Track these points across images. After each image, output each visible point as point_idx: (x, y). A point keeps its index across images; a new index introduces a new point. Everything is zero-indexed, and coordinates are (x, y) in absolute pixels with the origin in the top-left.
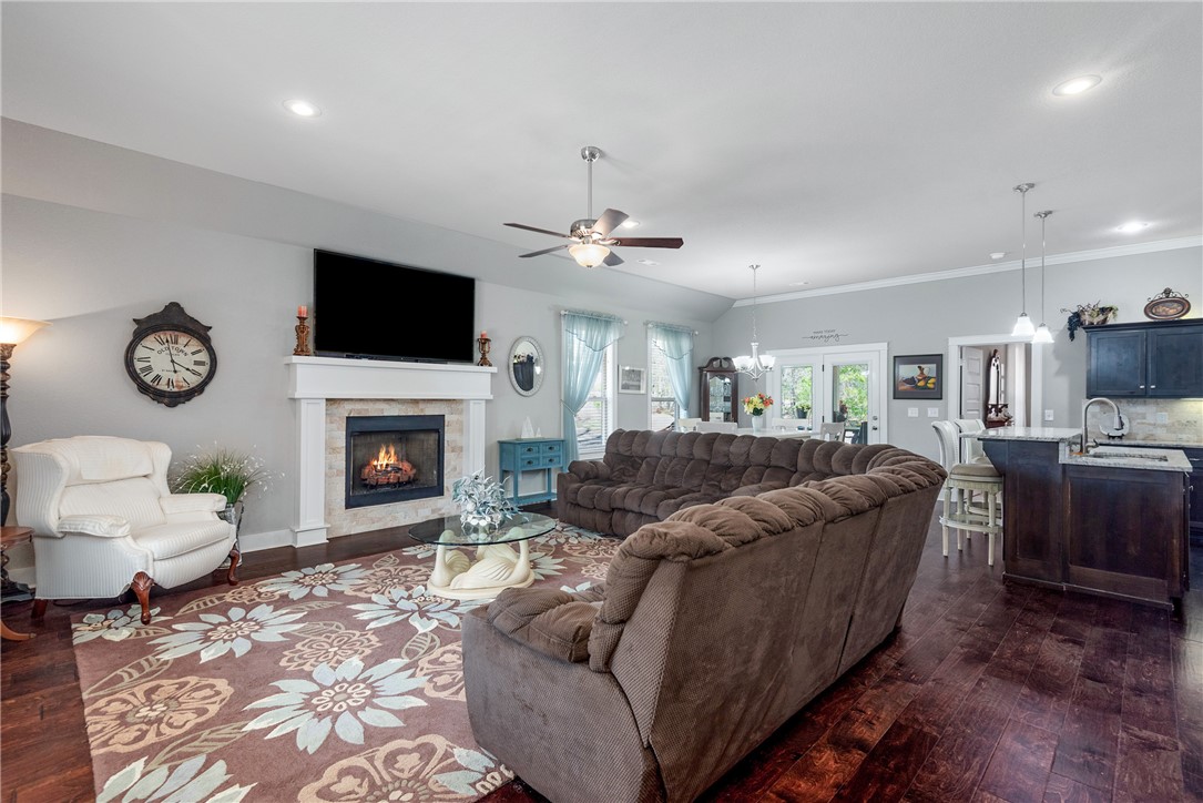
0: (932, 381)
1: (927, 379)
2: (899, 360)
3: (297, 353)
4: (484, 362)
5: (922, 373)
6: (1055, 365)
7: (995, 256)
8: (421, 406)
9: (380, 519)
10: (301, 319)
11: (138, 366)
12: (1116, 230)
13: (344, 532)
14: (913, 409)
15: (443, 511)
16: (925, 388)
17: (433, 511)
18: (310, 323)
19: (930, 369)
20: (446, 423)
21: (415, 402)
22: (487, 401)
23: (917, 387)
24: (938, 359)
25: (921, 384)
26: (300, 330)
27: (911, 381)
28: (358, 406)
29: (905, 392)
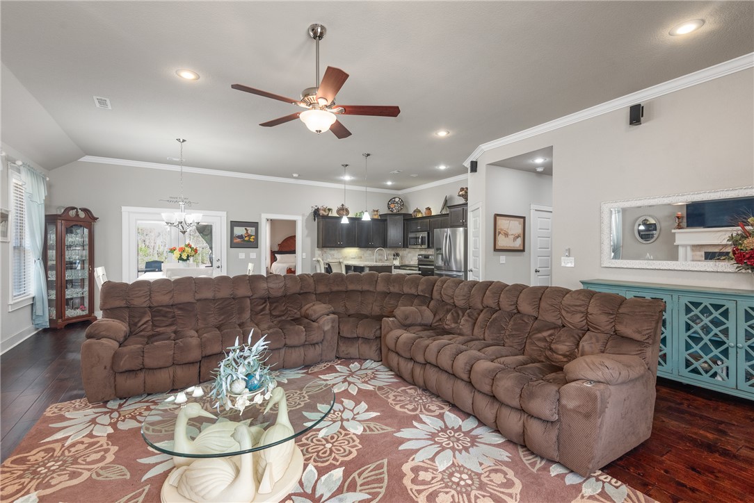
0: (253, 237)
1: (250, 236)
2: (234, 224)
5: (247, 233)
6: (306, 232)
7: (295, 175)
12: (342, 178)
14: (242, 253)
16: (249, 241)
19: (251, 230)
23: (244, 240)
24: (255, 225)
25: (247, 239)
27: (241, 237)
29: (237, 243)
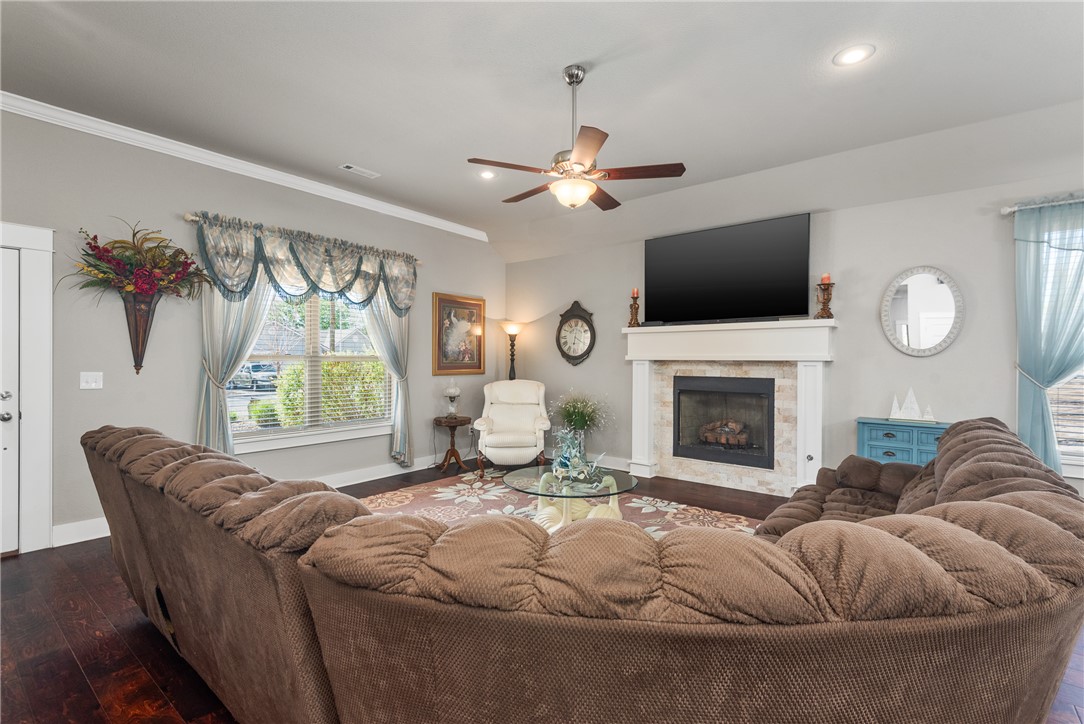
3: (631, 325)
4: (826, 314)
8: (745, 368)
9: (702, 474)
10: (635, 299)
11: (562, 341)
13: (672, 475)
15: (772, 487)
17: (761, 483)
18: (641, 302)
20: (776, 389)
21: (738, 364)
22: (827, 363)
26: (634, 308)
28: (683, 367)
